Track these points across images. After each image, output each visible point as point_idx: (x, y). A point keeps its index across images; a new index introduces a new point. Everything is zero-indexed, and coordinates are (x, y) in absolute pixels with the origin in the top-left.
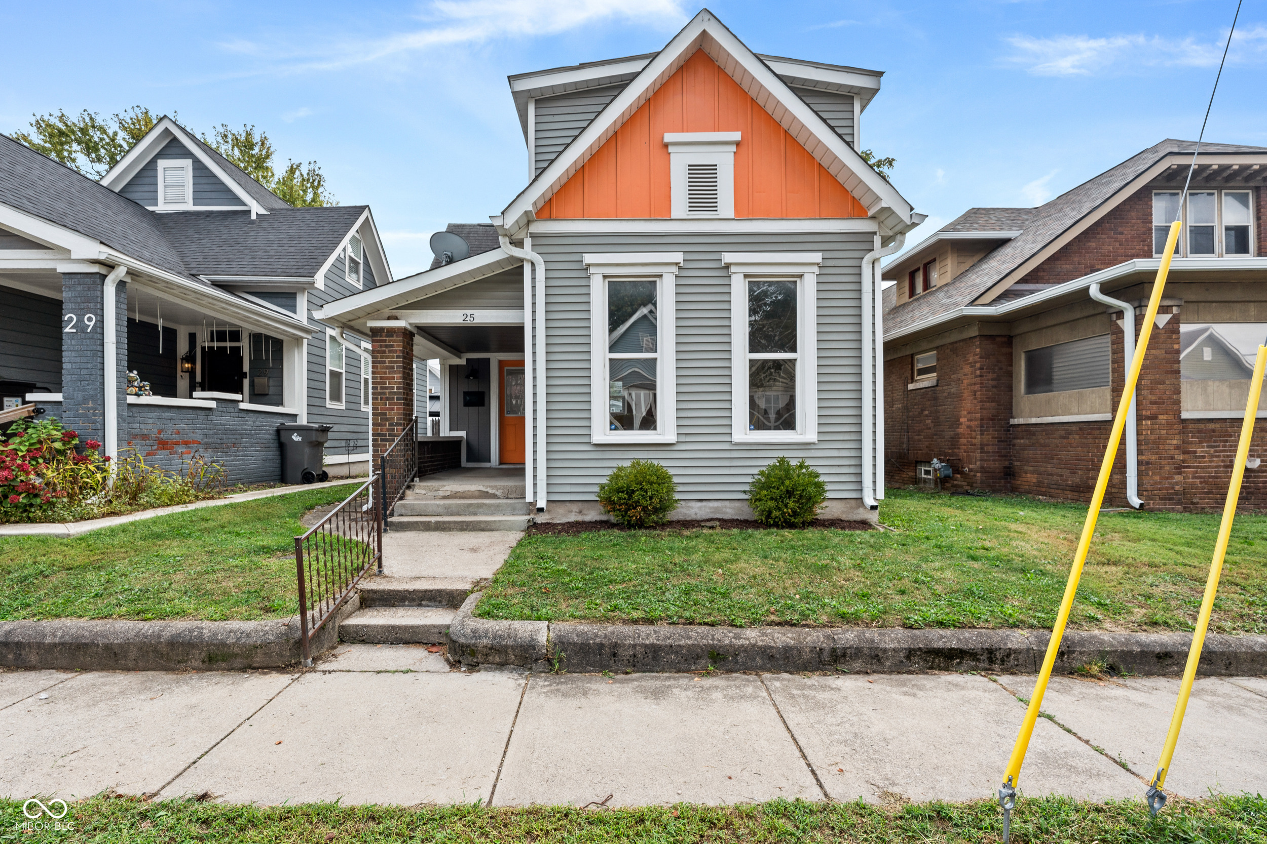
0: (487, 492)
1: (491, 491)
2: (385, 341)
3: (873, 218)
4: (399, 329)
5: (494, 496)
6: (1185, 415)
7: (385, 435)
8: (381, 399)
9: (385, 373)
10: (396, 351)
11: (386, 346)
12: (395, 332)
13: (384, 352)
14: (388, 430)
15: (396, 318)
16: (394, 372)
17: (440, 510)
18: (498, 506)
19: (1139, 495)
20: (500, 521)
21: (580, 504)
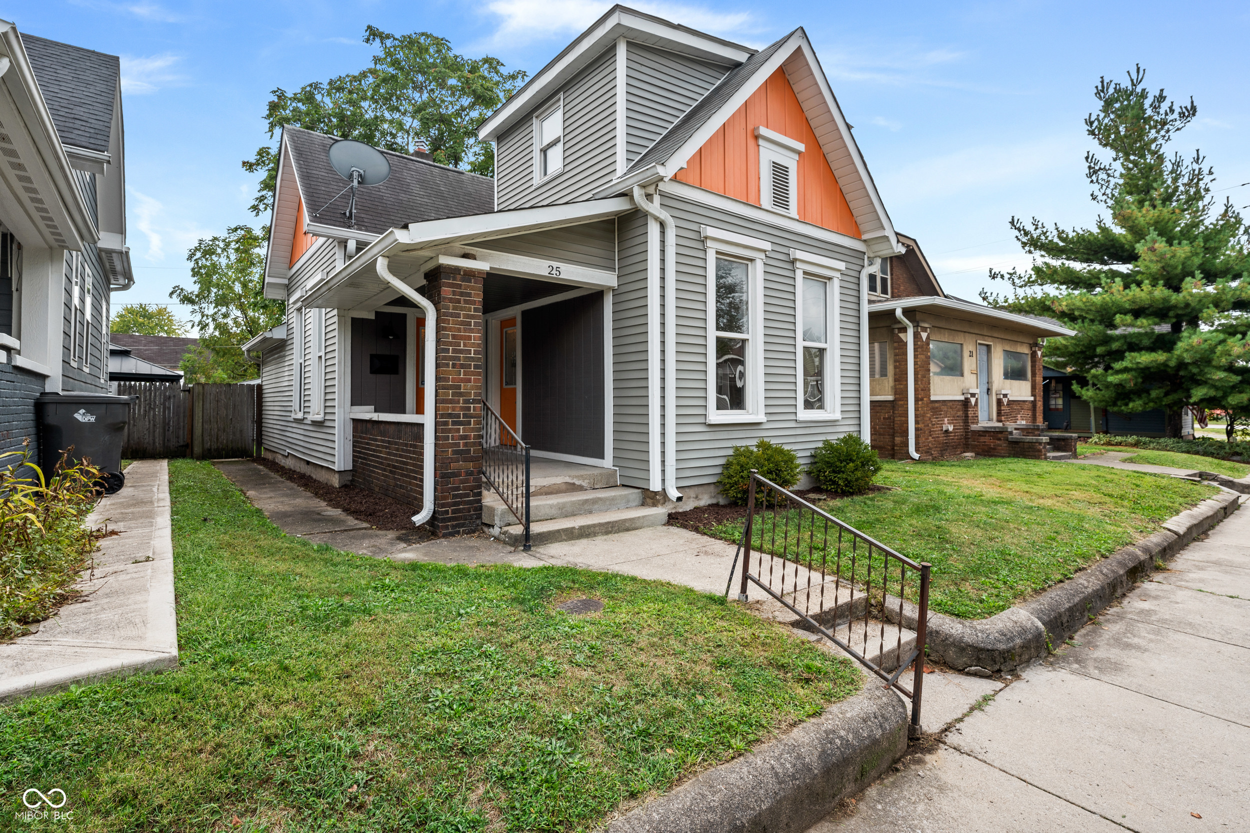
0: (574, 484)
1: (577, 482)
2: (460, 286)
3: (865, 241)
4: (480, 272)
5: (581, 488)
6: (933, 398)
7: (458, 416)
8: (454, 366)
9: (459, 330)
10: (474, 303)
11: (462, 294)
12: (474, 276)
13: (459, 301)
14: (462, 409)
15: (473, 257)
16: (472, 331)
17: (554, 512)
18: (613, 499)
19: (917, 451)
20: (644, 517)
21: (696, 488)
